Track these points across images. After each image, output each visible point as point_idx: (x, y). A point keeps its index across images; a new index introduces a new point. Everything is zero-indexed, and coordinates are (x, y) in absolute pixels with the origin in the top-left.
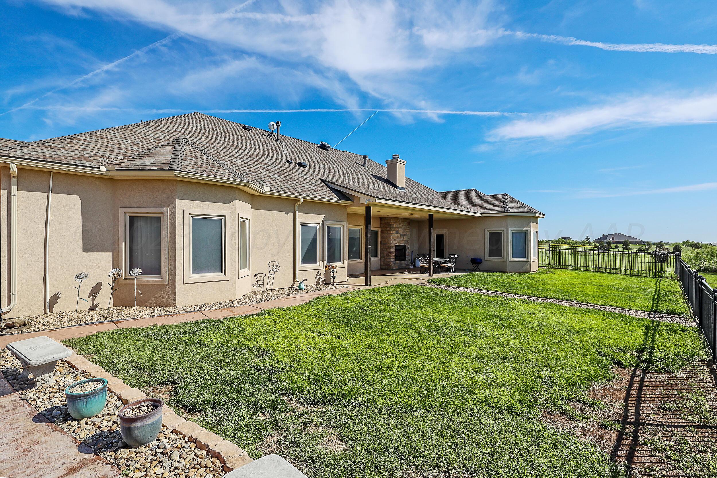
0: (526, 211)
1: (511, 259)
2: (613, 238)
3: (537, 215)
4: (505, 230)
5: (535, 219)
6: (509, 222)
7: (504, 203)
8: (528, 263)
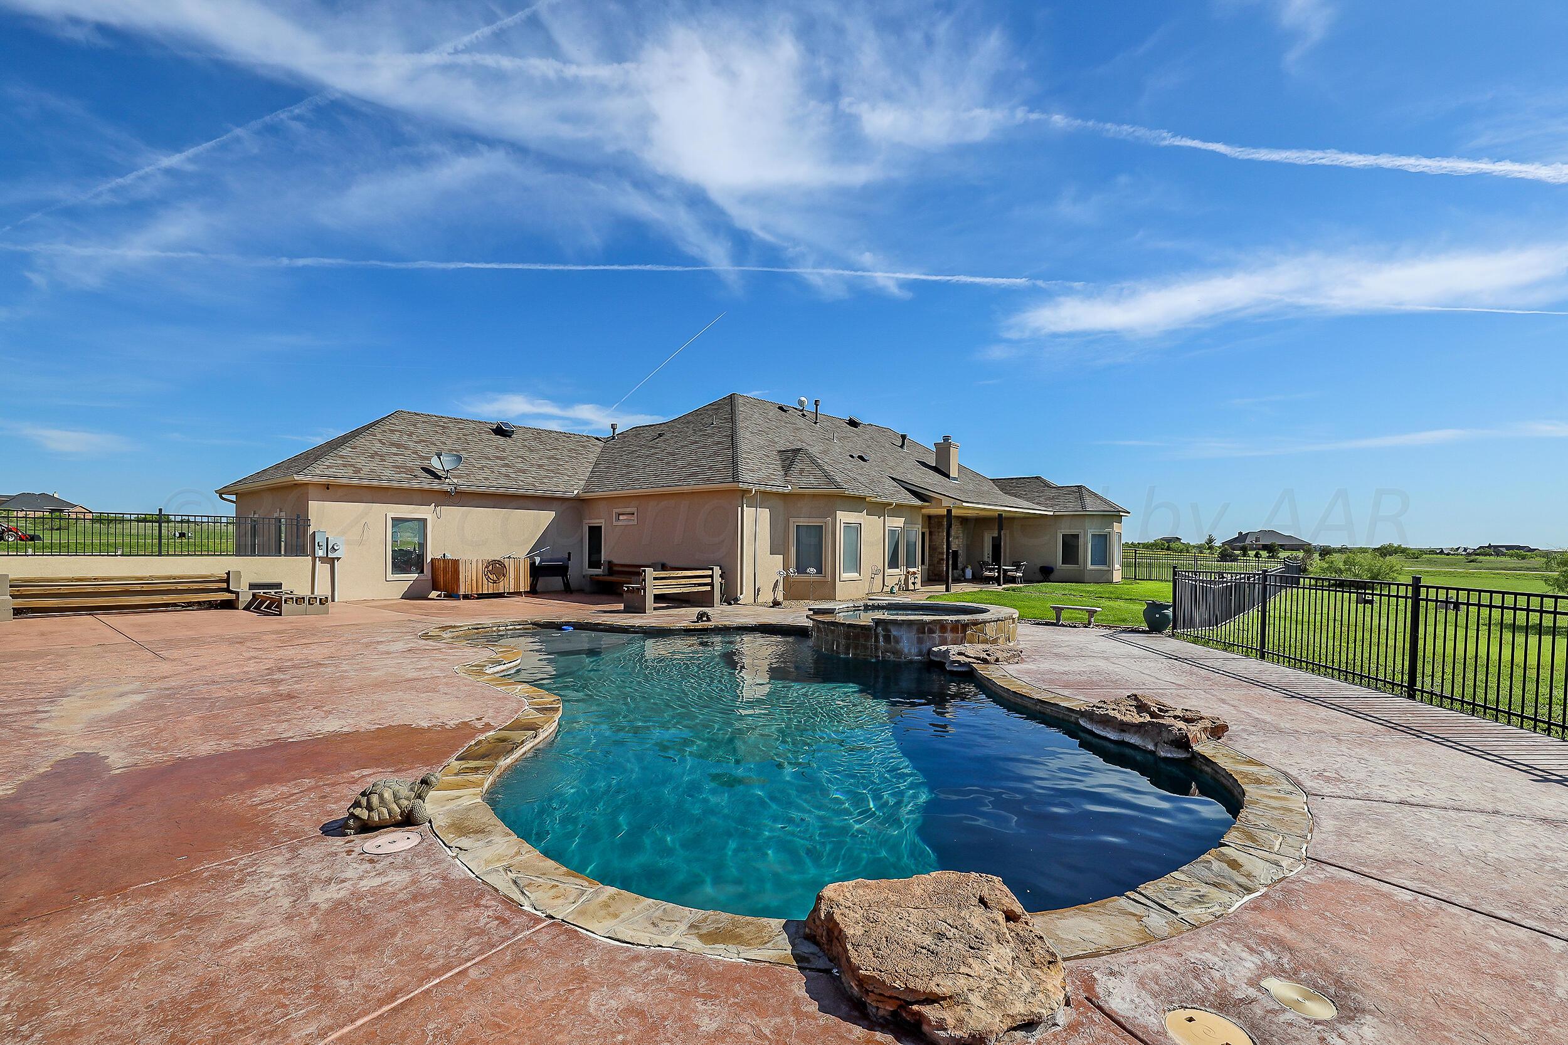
0: (1108, 509)
1: (1090, 567)
2: (1257, 540)
3: (1121, 514)
4: (1082, 531)
5: (1119, 519)
6: (1087, 522)
7: (1081, 498)
8: (1110, 572)
